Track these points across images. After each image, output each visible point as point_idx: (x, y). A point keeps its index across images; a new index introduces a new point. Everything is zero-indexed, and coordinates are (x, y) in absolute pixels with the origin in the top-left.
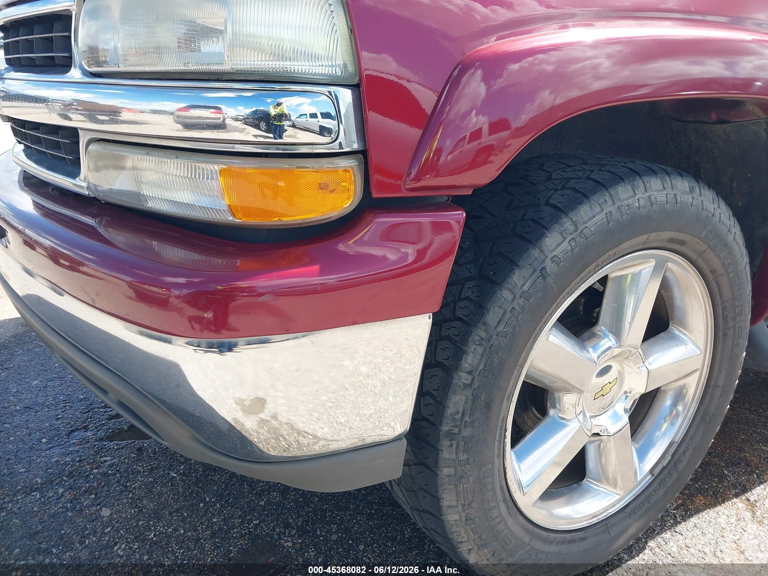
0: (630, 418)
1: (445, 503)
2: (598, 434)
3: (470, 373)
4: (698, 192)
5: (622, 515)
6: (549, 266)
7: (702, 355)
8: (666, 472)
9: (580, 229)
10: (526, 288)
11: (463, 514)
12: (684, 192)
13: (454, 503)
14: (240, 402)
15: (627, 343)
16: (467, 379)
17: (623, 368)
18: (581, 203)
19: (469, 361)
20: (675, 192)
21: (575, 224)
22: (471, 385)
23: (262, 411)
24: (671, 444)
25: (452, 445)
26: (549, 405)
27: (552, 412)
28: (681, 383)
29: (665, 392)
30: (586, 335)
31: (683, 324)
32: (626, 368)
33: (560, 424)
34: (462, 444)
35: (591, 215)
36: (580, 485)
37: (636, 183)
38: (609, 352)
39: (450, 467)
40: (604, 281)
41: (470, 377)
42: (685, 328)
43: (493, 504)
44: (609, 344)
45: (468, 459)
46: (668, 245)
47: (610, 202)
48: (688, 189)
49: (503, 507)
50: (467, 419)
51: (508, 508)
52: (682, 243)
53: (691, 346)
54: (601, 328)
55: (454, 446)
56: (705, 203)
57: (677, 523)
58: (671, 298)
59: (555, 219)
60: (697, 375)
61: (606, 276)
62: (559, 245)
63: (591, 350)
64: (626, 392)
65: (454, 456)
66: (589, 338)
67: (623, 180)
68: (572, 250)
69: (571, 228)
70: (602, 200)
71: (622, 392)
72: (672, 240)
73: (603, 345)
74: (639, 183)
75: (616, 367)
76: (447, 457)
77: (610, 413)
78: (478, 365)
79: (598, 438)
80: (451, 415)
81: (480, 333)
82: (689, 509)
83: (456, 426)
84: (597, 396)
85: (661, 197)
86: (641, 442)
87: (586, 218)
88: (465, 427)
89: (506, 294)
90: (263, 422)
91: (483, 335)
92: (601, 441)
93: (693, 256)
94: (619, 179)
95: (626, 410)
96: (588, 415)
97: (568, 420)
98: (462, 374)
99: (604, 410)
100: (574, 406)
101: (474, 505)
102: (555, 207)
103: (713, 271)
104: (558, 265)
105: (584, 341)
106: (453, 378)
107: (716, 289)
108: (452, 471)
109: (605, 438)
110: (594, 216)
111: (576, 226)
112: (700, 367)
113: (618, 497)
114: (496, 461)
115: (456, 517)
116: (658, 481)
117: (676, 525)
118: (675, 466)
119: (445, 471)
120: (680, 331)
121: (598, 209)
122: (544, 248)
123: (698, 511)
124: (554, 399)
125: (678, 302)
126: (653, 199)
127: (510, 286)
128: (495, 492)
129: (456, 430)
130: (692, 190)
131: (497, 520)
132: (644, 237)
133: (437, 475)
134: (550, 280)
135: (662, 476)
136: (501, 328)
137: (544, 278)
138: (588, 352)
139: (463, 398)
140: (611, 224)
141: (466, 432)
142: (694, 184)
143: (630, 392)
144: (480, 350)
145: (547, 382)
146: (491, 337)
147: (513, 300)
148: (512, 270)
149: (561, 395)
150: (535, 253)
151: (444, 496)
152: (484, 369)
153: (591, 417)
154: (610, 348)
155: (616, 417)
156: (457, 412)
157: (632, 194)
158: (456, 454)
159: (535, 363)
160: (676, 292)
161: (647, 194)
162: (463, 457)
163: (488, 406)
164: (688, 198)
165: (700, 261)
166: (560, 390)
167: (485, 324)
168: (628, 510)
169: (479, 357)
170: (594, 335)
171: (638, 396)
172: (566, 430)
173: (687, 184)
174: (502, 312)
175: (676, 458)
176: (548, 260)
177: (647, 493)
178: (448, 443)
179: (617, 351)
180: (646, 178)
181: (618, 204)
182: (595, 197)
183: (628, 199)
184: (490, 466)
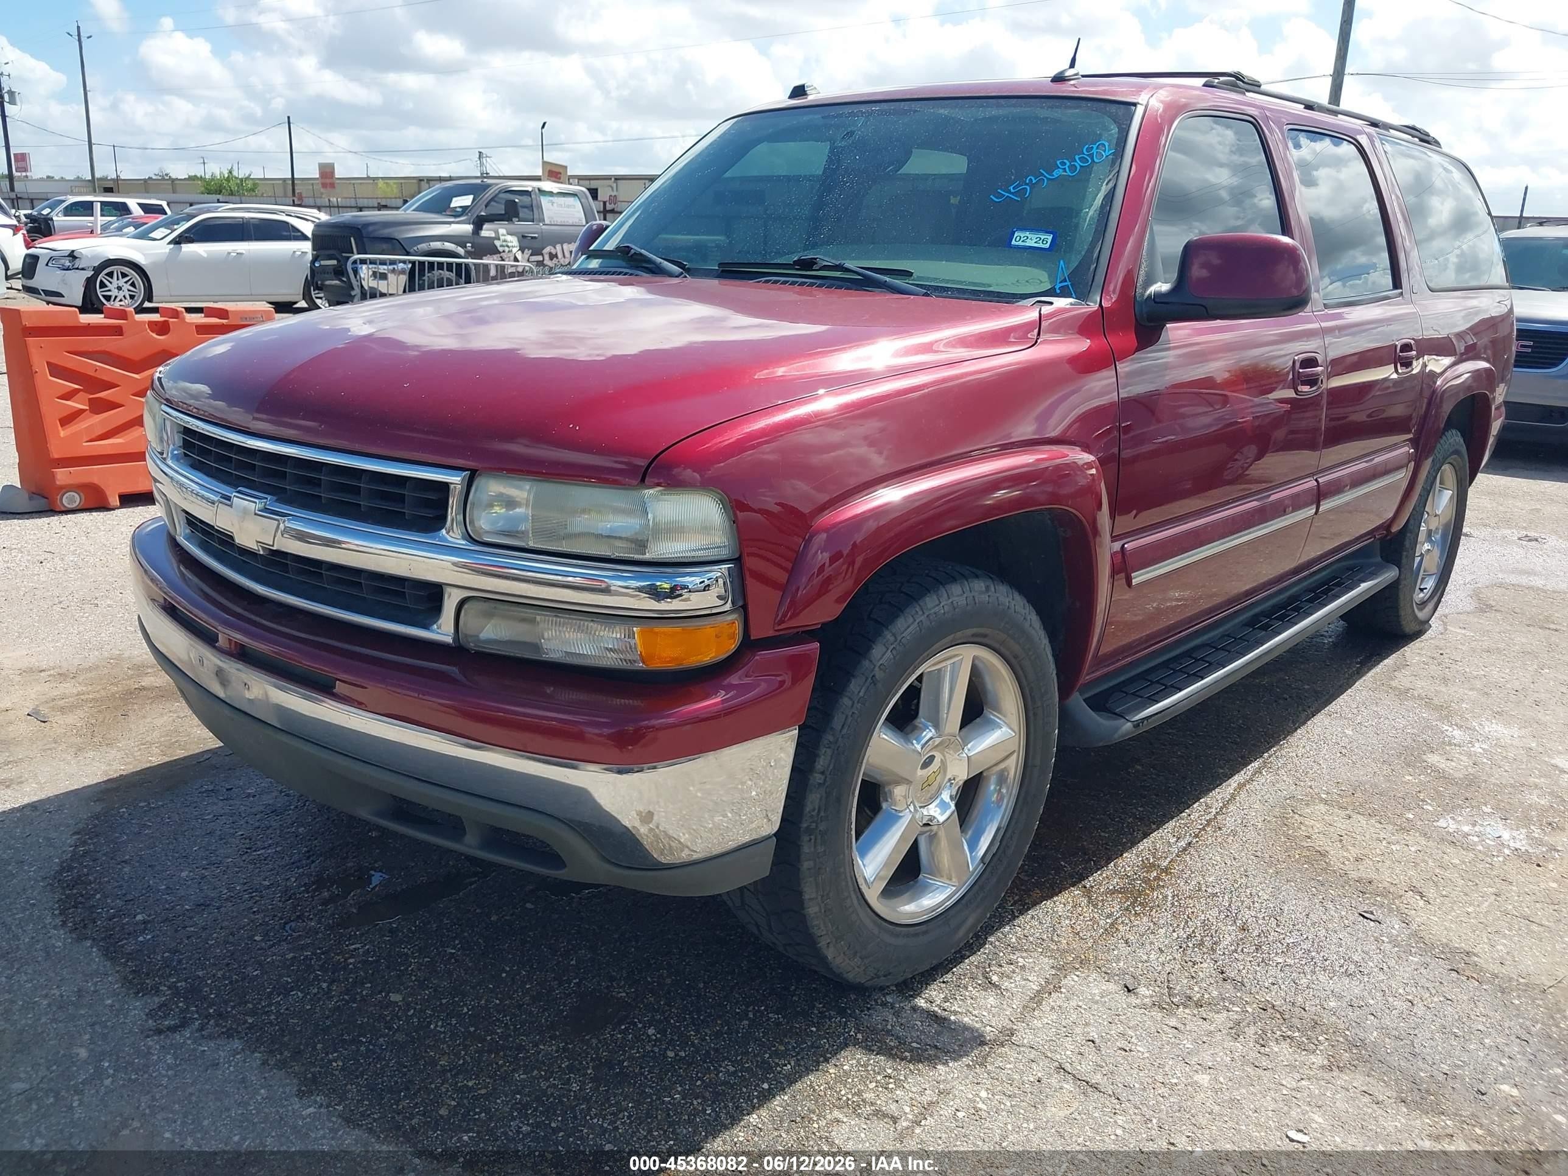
0: (956, 805)
1: (806, 896)
2: (928, 825)
3: (823, 773)
4: (993, 589)
5: (959, 906)
6: (879, 674)
7: (1017, 736)
8: (995, 859)
9: (899, 638)
10: (861, 694)
11: (822, 905)
12: (981, 593)
13: (814, 895)
14: (639, 813)
15: (946, 732)
16: (820, 779)
17: (944, 757)
18: (897, 616)
19: (821, 763)
20: (973, 594)
21: (894, 635)
22: (824, 783)
23: (651, 822)
24: (998, 829)
25: (811, 839)
26: (881, 799)
27: (884, 805)
28: (1002, 766)
29: (988, 778)
30: (909, 728)
31: (997, 709)
32: (947, 755)
33: (895, 818)
34: (819, 837)
35: (906, 626)
36: (917, 882)
37: (940, 592)
38: (930, 742)
39: (810, 860)
40: (920, 679)
41: (823, 777)
42: (999, 713)
43: (846, 894)
44: (930, 735)
45: (825, 851)
46: (972, 640)
47: (920, 613)
48: (984, 589)
49: (854, 896)
50: (822, 814)
51: (858, 900)
52: (985, 636)
53: (1004, 729)
54: (921, 720)
55: (813, 841)
56: (1000, 599)
57: (1014, 918)
58: (983, 684)
59: (878, 633)
60: (1015, 755)
61: (922, 674)
62: (883, 655)
63: (914, 742)
64: (950, 780)
65: (812, 849)
66: (912, 731)
67: (929, 592)
68: (894, 657)
69: (892, 639)
70: (914, 612)
71: (946, 780)
72: (973, 635)
73: (925, 736)
74: (942, 591)
75: (938, 757)
76: (807, 851)
77: (937, 801)
78: (829, 766)
79: (928, 828)
80: (809, 812)
81: (829, 737)
82: (1026, 904)
83: (813, 822)
84: (924, 786)
85: (961, 601)
86: (970, 833)
87: (902, 629)
88: (821, 821)
89: (846, 701)
90: (651, 830)
91: (831, 738)
92: (931, 831)
93: (997, 646)
94: (925, 591)
95: (951, 797)
96: (917, 805)
97: (901, 812)
98: (816, 775)
99: (932, 799)
100: (905, 797)
101: (831, 895)
102: (876, 621)
103: (1016, 657)
104: (884, 672)
105: (907, 734)
106: (809, 779)
107: (1021, 673)
108: (811, 863)
109: (935, 828)
110: (909, 627)
111: (895, 637)
112: (1017, 749)
113: (954, 888)
114: (846, 852)
115: (816, 909)
116: (989, 870)
117: (1014, 919)
118: (1004, 852)
119: (806, 865)
120: (995, 716)
121: (911, 620)
122: (872, 659)
123: (1035, 903)
124: (886, 793)
125: (989, 686)
126: (955, 605)
127: (848, 694)
128: (847, 882)
129: (814, 825)
130: (987, 588)
131: (851, 910)
132: (952, 636)
133: (799, 869)
134: (879, 685)
135: (992, 864)
136: (844, 731)
137: (875, 684)
138: (913, 744)
139: (818, 796)
140: (923, 631)
141: (822, 827)
142: (989, 582)
143: (954, 779)
144: (829, 752)
145: (880, 778)
146: (838, 739)
147: (852, 706)
148: (849, 681)
149: (891, 787)
150: (866, 663)
151: (806, 889)
152: (834, 768)
153: (921, 807)
154: (931, 738)
155: (943, 806)
156: (814, 810)
157: (937, 602)
158: (815, 847)
159: (870, 760)
160: (988, 680)
161: (950, 600)
162: (821, 849)
163: (838, 800)
164: (985, 598)
165: (1003, 650)
166: (889, 784)
167: (832, 728)
168: (963, 902)
169: (829, 758)
170: (915, 728)
171: (961, 783)
172: (901, 821)
173: (982, 584)
174: (844, 716)
175: (1004, 843)
176: (877, 669)
177: (980, 883)
178: (808, 839)
179: (938, 741)
180: (948, 586)
181: (927, 613)
182: (908, 610)
183: (935, 607)
184: (842, 856)
